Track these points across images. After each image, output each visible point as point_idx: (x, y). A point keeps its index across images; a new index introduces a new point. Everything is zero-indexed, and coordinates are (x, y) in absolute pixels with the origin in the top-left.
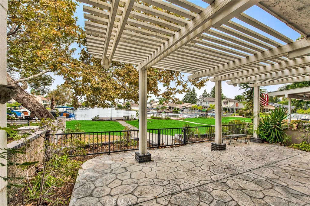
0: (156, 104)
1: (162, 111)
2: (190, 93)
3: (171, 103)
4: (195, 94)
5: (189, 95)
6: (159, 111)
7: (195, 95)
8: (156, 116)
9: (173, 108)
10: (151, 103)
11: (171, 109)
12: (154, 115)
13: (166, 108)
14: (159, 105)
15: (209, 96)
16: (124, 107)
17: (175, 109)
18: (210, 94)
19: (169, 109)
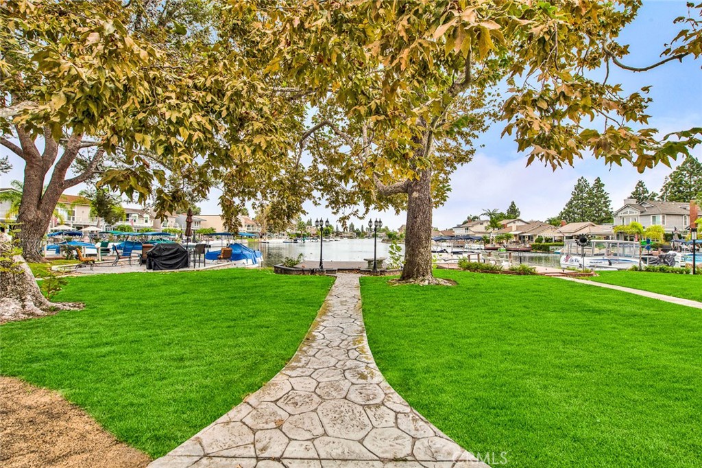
0: (481, 228)
1: (497, 246)
2: (585, 195)
3: (524, 224)
4: (603, 196)
5: (582, 199)
6: (489, 246)
7: (603, 200)
8: (479, 259)
9: (530, 238)
10: (466, 225)
11: (527, 239)
12: (472, 257)
13: (509, 237)
14: (490, 231)
15: (656, 198)
16: (401, 236)
17: (540, 240)
18: (660, 194)
19: (520, 238)
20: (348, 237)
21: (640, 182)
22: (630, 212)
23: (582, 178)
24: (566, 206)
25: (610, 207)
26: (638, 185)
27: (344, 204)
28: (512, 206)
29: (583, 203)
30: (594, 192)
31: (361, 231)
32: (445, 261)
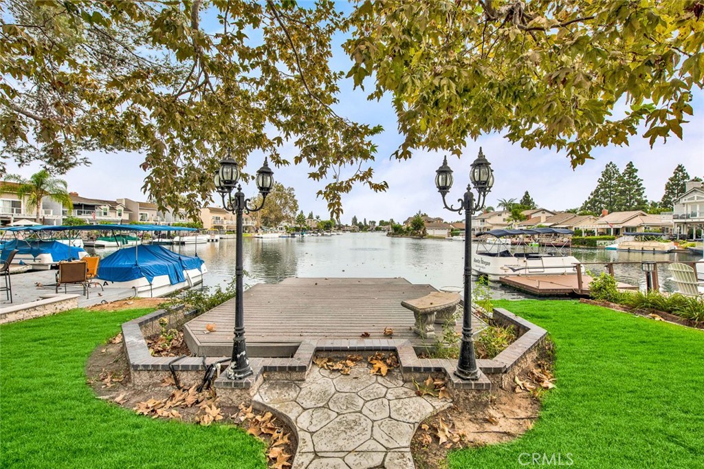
0: (500, 220)
1: (526, 240)
4: (636, 183)
5: (610, 187)
7: (636, 188)
10: (481, 217)
14: (511, 223)
16: (408, 229)
17: (579, 233)
20: (351, 231)
21: (679, 166)
22: (698, 198)
23: (611, 163)
24: (592, 194)
25: (644, 195)
26: (677, 169)
27: (339, 157)
28: (525, 196)
29: (611, 191)
30: (625, 178)
31: (363, 224)
32: (514, 270)
